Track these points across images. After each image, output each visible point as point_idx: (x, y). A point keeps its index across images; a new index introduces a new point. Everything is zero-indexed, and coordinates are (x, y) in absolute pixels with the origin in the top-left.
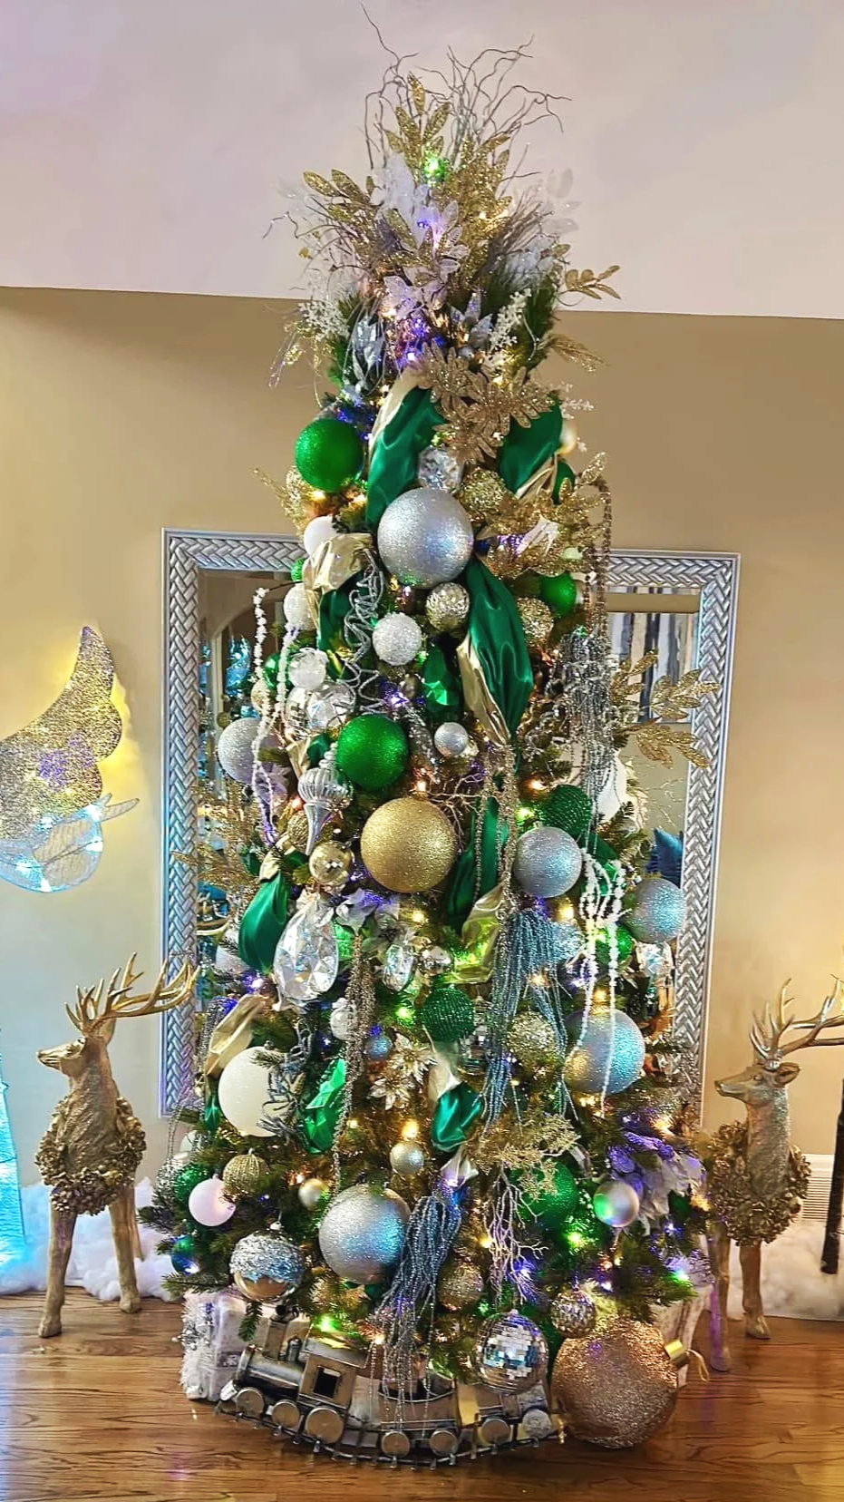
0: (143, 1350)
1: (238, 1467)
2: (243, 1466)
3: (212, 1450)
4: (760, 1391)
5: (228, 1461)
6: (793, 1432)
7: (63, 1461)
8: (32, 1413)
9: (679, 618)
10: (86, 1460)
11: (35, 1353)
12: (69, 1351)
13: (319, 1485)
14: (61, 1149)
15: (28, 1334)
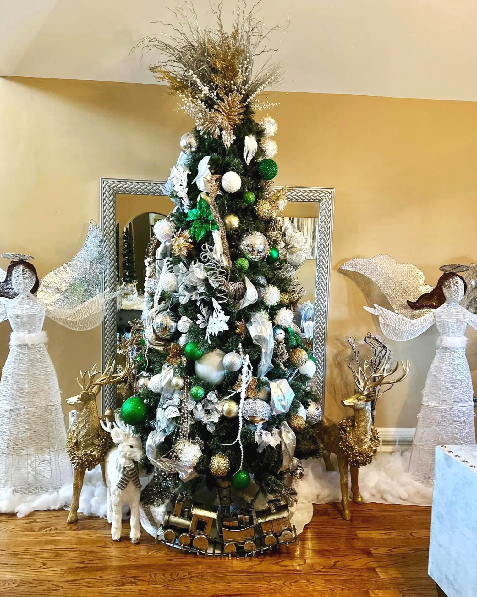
0: (95, 527)
1: (136, 584)
2: (139, 583)
3: (124, 576)
4: (357, 532)
5: (131, 581)
6: (373, 552)
7: (56, 586)
8: (44, 562)
9: (301, 219)
10: (67, 585)
11: (46, 531)
12: (61, 529)
13: (172, 591)
14: (75, 441)
15: (44, 522)
